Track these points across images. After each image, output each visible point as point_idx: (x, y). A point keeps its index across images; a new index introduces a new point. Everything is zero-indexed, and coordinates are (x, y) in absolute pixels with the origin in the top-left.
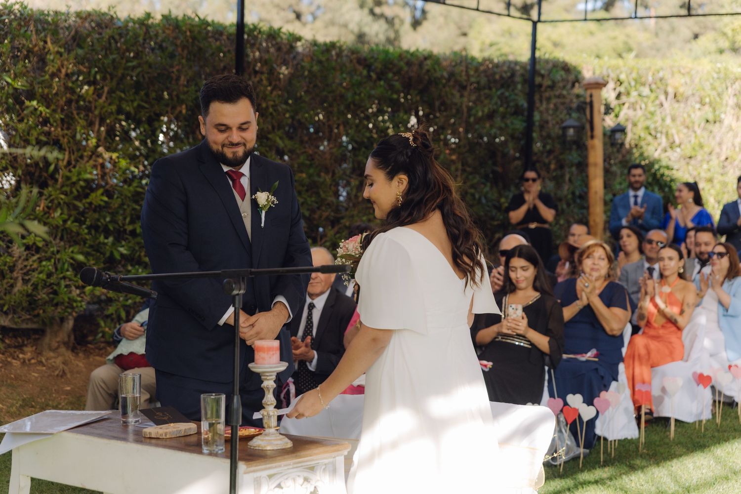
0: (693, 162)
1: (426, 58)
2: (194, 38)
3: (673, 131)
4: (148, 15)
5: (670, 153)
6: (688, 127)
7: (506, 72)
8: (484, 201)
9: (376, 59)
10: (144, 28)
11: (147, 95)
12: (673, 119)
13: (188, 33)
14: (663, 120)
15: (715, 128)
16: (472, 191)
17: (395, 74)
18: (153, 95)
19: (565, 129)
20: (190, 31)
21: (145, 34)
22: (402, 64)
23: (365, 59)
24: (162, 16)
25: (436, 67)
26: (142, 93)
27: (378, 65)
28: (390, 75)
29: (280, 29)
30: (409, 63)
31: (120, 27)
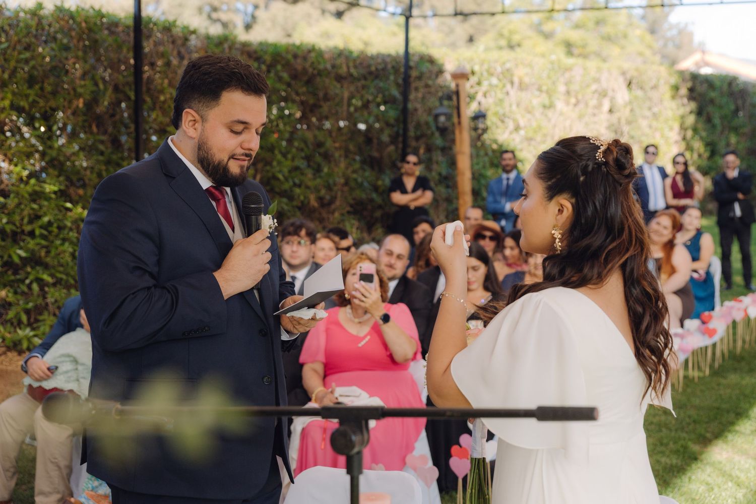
0: (533, 143)
1: (310, 51)
2: (90, 30)
3: (518, 117)
4: (40, 6)
5: (515, 136)
6: (529, 112)
7: (380, 64)
8: (366, 184)
9: (266, 52)
10: (36, 19)
11: (42, 89)
12: (518, 105)
13: (84, 25)
14: (511, 106)
15: (550, 113)
16: (355, 176)
17: (283, 66)
18: (48, 88)
19: (436, 117)
20: (86, 22)
21: (38, 25)
22: (290, 57)
23: (255, 52)
24: (56, 6)
25: (320, 60)
26: (37, 87)
27: (268, 58)
28: (279, 67)
29: (175, 21)
30: (295, 56)
31: (9, 18)
